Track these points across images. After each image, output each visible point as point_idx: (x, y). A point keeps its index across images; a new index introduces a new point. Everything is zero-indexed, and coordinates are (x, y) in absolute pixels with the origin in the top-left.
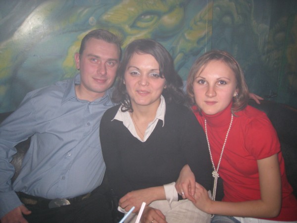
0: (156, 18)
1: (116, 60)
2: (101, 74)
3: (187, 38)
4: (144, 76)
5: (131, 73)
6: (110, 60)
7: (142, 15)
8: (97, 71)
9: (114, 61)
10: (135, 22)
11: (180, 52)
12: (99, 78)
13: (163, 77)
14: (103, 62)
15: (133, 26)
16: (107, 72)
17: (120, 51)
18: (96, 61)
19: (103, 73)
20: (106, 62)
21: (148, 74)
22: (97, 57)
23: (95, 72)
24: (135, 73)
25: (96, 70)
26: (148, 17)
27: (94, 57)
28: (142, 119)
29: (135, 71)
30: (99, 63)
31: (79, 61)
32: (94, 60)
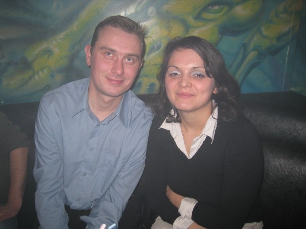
0: (226, 8)
1: (137, 56)
2: (116, 73)
3: (265, 33)
4: (185, 77)
5: (171, 75)
6: (129, 56)
7: (208, 5)
8: (112, 69)
9: (134, 58)
10: (200, 14)
11: (254, 50)
12: (113, 78)
13: (211, 76)
14: (120, 58)
15: (198, 17)
16: (125, 70)
17: (142, 44)
18: (111, 55)
19: (119, 72)
20: (124, 58)
21: (190, 73)
22: (113, 51)
23: (109, 71)
24: (176, 74)
25: (111, 67)
26: (217, 7)
27: (109, 51)
28: (191, 132)
29: (176, 72)
30: (115, 58)
31: (90, 55)
32: (109, 54)
